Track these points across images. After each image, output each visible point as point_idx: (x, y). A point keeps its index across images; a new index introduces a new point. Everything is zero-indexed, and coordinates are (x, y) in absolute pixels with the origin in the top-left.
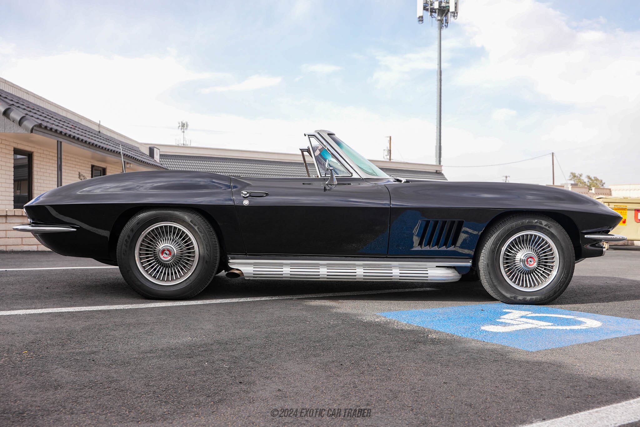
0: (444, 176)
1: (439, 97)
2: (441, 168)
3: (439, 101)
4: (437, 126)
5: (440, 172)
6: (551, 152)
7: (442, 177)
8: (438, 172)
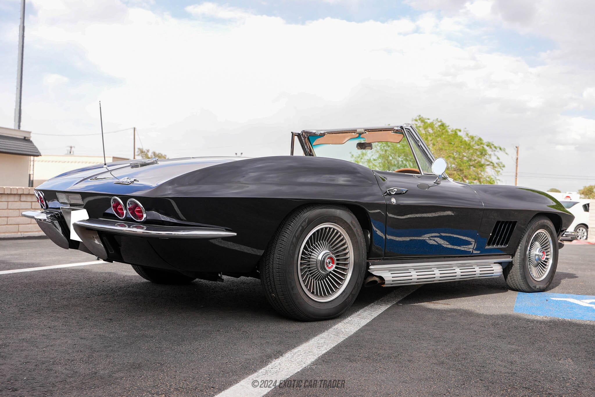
0: (33, 144)
1: (20, 55)
2: (30, 135)
3: (21, 59)
4: (17, 86)
5: (29, 138)
6: (133, 127)
7: (31, 144)
8: (26, 138)
